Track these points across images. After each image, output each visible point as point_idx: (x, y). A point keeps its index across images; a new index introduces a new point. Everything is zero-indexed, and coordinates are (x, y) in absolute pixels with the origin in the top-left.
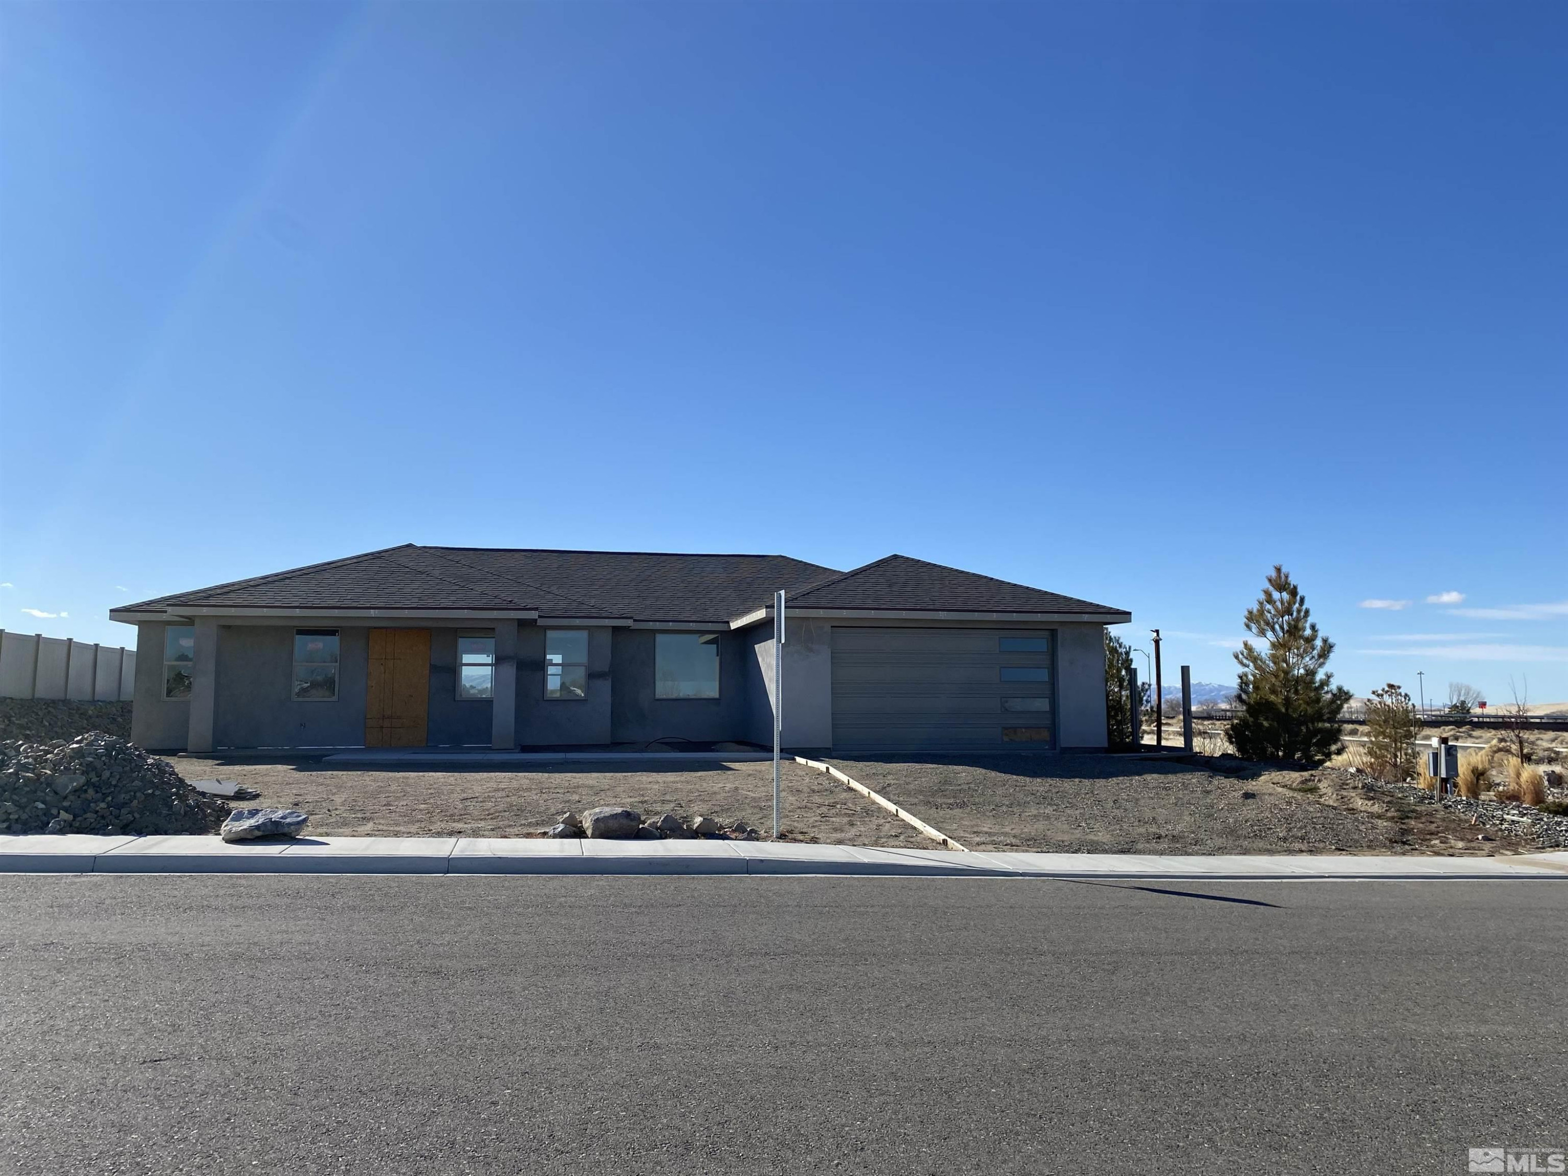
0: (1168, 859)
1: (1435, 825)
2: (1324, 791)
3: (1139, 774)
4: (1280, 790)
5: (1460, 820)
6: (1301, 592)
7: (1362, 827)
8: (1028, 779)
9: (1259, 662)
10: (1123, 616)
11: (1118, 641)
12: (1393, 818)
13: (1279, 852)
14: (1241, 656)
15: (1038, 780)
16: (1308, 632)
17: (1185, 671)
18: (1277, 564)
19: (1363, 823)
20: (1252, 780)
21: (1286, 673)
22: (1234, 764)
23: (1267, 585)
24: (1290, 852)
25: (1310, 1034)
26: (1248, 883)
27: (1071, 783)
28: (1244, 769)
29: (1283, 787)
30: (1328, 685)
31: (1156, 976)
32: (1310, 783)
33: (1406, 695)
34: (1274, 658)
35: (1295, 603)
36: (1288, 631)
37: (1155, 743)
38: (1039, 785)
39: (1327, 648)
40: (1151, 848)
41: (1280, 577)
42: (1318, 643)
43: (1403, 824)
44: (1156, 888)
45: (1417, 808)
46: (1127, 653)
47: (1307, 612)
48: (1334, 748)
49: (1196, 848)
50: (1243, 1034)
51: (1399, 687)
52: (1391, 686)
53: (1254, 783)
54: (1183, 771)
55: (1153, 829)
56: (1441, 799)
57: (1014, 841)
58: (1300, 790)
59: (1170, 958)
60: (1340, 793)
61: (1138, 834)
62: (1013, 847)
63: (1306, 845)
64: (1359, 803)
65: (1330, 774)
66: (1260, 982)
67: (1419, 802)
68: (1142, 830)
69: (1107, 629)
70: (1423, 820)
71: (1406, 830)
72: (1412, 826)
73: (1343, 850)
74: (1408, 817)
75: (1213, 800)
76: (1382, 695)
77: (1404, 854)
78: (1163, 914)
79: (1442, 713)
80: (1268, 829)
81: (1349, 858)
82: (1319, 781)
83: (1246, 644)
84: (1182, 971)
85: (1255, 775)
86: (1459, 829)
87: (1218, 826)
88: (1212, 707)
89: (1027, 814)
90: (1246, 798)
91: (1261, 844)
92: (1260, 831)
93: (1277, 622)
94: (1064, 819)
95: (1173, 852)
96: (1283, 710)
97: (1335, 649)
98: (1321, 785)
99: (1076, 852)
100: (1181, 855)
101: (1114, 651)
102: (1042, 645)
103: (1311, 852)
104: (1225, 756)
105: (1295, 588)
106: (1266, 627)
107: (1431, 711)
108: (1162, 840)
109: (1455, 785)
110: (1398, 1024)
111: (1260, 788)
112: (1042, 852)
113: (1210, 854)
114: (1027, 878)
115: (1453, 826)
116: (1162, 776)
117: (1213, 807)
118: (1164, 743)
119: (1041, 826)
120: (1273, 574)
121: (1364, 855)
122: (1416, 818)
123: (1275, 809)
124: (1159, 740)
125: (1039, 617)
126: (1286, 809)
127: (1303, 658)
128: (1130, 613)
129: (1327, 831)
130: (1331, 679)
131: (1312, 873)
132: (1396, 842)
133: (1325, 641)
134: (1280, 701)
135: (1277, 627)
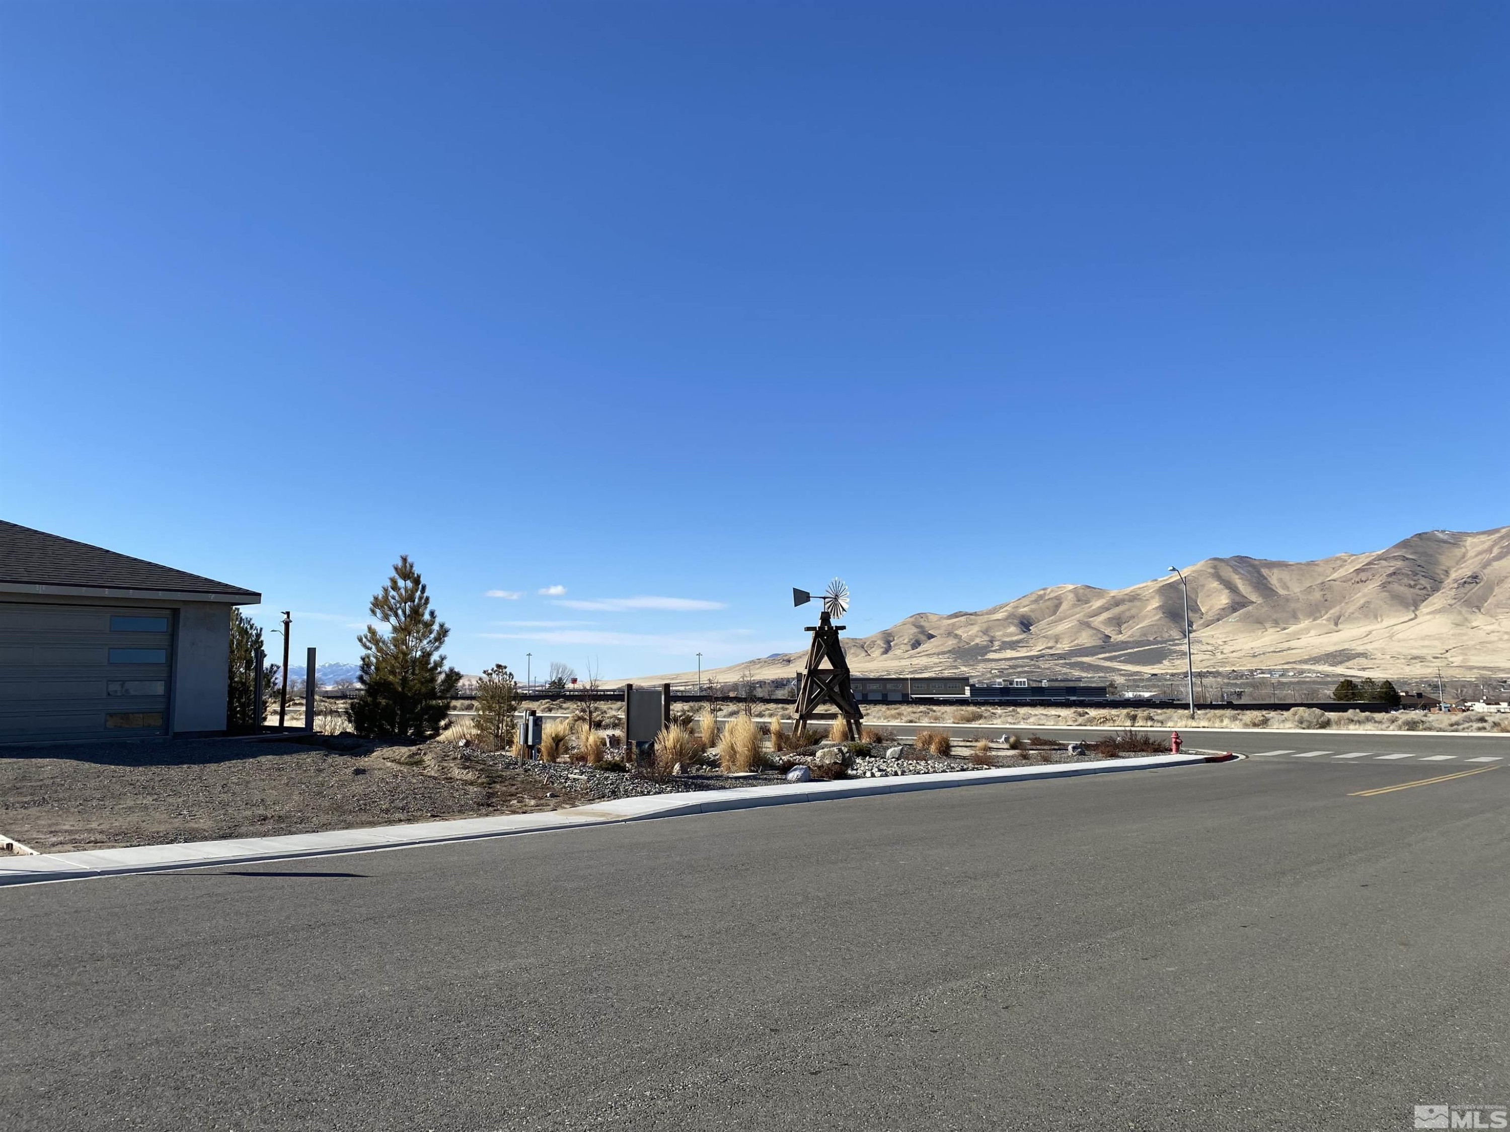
0: (267, 840)
1: (516, 787)
2: (428, 763)
3: (254, 756)
4: (389, 764)
5: (536, 781)
6: (423, 581)
7: (456, 794)
8: (128, 769)
9: (381, 644)
10: (254, 597)
11: (249, 622)
12: (483, 783)
13: (380, 823)
14: (364, 640)
15: (140, 769)
16: (427, 617)
17: (311, 653)
18: (403, 554)
19: (457, 790)
20: (365, 756)
21: (405, 654)
22: (350, 741)
23: (393, 574)
24: (390, 822)
25: (363, 996)
26: (343, 856)
27: (177, 770)
28: (360, 746)
29: (393, 761)
30: (441, 667)
31: (224, 963)
32: (417, 757)
33: (511, 674)
34: (395, 641)
35: (417, 591)
36: (409, 615)
37: (277, 724)
38: (140, 774)
39: (444, 632)
40: (255, 831)
41: (405, 566)
42: (436, 627)
43: (490, 788)
44: (250, 871)
45: (504, 774)
46: (259, 635)
47: (427, 599)
48: (443, 723)
49: (300, 826)
50: (298, 1008)
51: (505, 667)
52: (499, 666)
53: (366, 759)
54: (298, 751)
55: (261, 811)
56: (523, 764)
57: (99, 837)
58: (407, 764)
59: (243, 942)
60: (442, 764)
61: (243, 818)
62: (97, 844)
63: (406, 815)
64: (456, 772)
65: (435, 747)
66: (329, 953)
67: (505, 768)
68: (249, 813)
69: (238, 609)
70: (507, 783)
71: (492, 794)
72: (496, 790)
73: (437, 816)
74: (495, 782)
75: (324, 778)
76: (491, 674)
77: (487, 815)
78: (250, 898)
79: (544, 688)
80: (373, 802)
81: (441, 823)
82: (425, 754)
83: (370, 629)
84: (253, 954)
85: (368, 752)
86: (533, 789)
87: (326, 803)
88: (348, 687)
89: (121, 806)
90: (357, 775)
91: (364, 817)
92: (365, 805)
93: (400, 607)
94: (163, 808)
95: (277, 833)
96: (400, 689)
97: (450, 633)
98: (426, 758)
99: (171, 842)
100: (285, 835)
101: (244, 632)
102: (163, 625)
103: (409, 821)
104: (344, 734)
105: (419, 577)
106: (389, 613)
107: (535, 687)
108: (267, 822)
109: (539, 751)
110: (442, 972)
111: (372, 763)
112: (131, 846)
113: (314, 832)
114: (107, 876)
115: (529, 787)
116: (277, 757)
117: (323, 785)
118: (287, 724)
119: (134, 818)
120: (400, 564)
121: (455, 819)
122: (501, 782)
123: (381, 783)
124: (282, 721)
125: (160, 595)
126: (392, 783)
127: (421, 641)
128: (260, 595)
129: (425, 800)
130: (445, 661)
131: (405, 840)
132: (483, 805)
133: (442, 626)
134: (397, 681)
135: (400, 612)
